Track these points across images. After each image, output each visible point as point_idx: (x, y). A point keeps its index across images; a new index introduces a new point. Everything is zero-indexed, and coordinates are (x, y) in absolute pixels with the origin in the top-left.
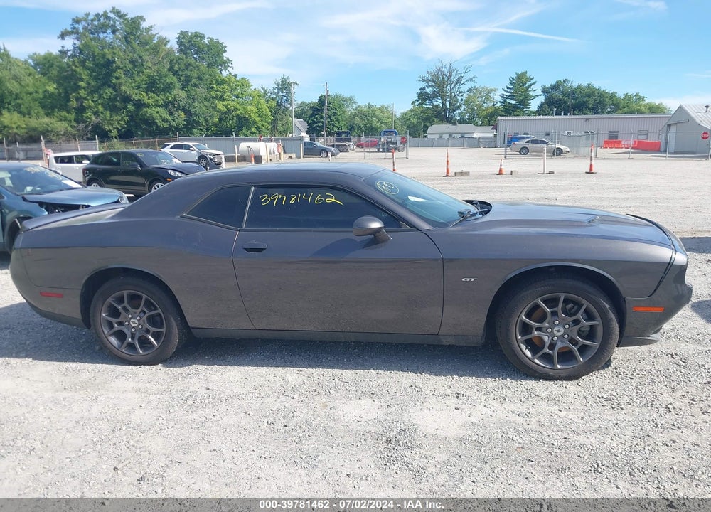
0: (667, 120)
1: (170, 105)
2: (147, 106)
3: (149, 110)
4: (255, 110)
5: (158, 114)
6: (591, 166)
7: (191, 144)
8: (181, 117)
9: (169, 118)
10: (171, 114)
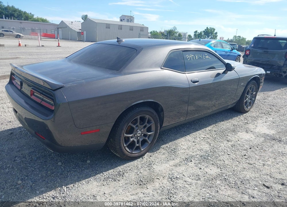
0: (57, 26)
6: (59, 43)
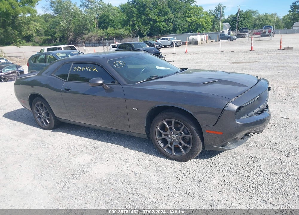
1: (167, 21)
2: (158, 22)
3: (158, 23)
4: (204, 20)
5: (162, 25)
7: (168, 38)
8: (171, 26)
9: (166, 26)
10: (167, 24)
